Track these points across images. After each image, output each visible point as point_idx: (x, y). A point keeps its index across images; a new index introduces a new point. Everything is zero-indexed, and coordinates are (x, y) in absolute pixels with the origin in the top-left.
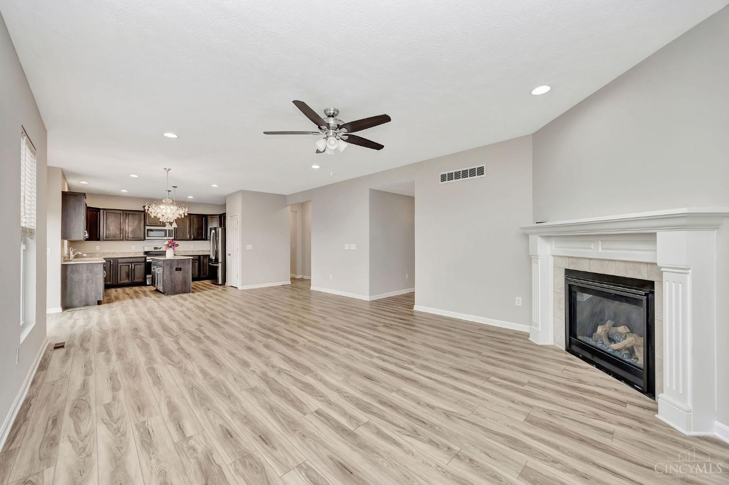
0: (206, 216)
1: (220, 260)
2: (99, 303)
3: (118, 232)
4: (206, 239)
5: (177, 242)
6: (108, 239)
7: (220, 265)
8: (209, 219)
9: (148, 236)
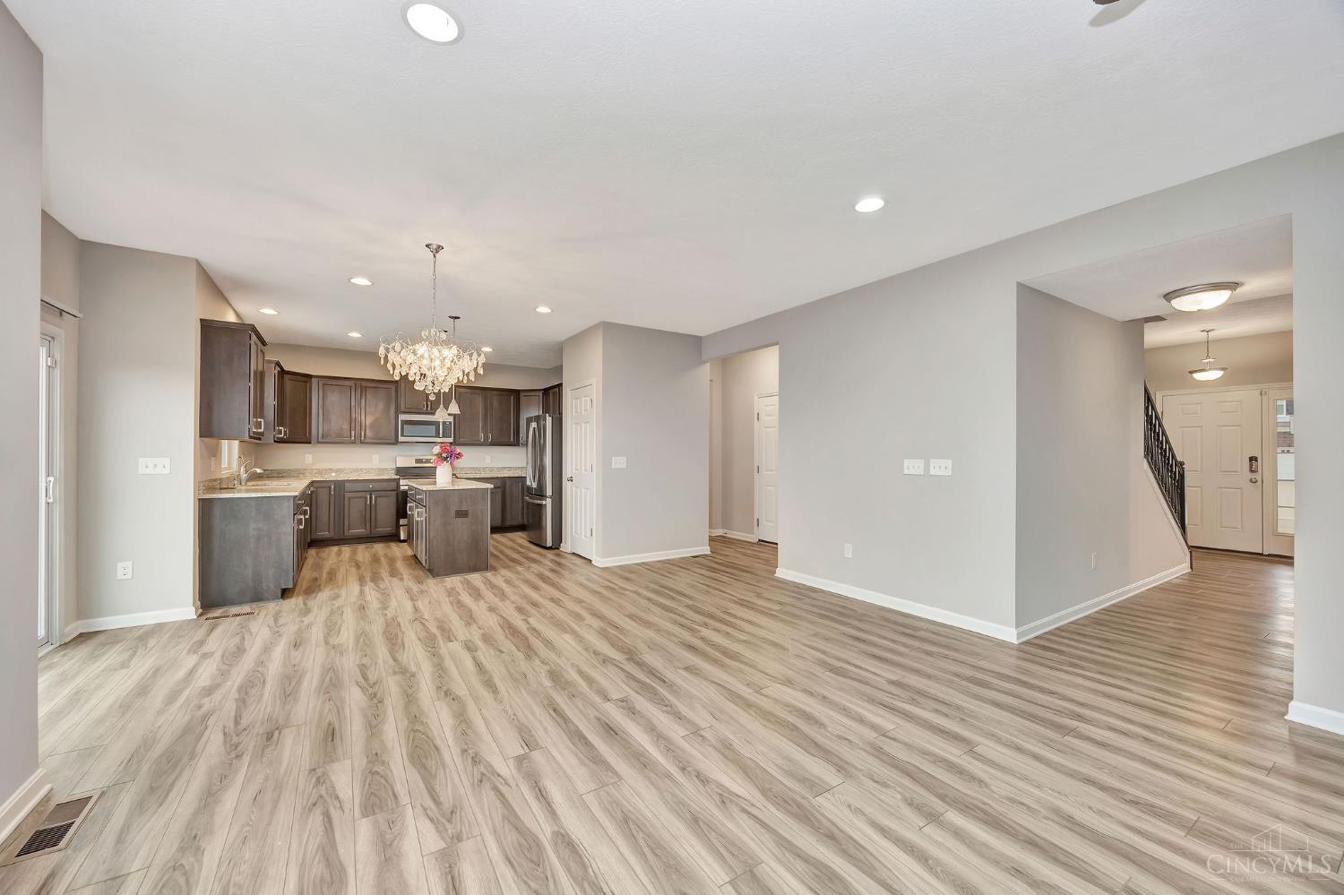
0: (516, 393)
1: (549, 492)
2: (285, 593)
3: (346, 427)
4: (516, 443)
5: (458, 450)
6: (329, 440)
7: (548, 503)
8: (523, 400)
9: (402, 435)
